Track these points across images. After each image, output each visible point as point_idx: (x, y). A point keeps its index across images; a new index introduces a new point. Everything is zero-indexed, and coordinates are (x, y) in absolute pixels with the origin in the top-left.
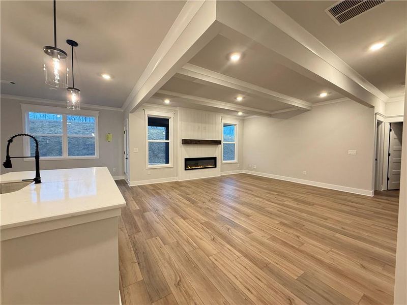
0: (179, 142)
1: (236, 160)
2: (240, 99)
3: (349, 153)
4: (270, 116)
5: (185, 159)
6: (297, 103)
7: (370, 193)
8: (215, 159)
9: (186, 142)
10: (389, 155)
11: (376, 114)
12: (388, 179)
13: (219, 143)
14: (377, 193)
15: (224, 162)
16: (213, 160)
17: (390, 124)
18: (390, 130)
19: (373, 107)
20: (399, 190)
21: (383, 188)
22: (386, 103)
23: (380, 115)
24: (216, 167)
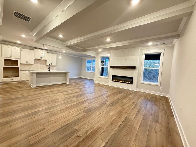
5: (112, 75)
8: (132, 78)
9: (112, 67)
24: (132, 84)
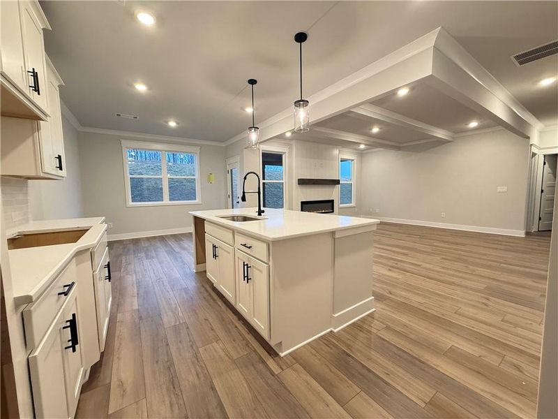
0: (295, 182)
1: (353, 204)
2: (375, 130)
3: (498, 191)
4: (398, 148)
5: (302, 202)
6: (440, 134)
7: (521, 233)
8: (332, 202)
9: (302, 182)
10: (542, 191)
11: (531, 145)
12: (540, 219)
13: (337, 182)
14: (528, 234)
15: (342, 206)
16: (330, 204)
17: (545, 156)
18: (545, 163)
19: (529, 138)
20: (551, 230)
21: (534, 229)
22: (540, 132)
23: (535, 146)
24: (333, 212)
